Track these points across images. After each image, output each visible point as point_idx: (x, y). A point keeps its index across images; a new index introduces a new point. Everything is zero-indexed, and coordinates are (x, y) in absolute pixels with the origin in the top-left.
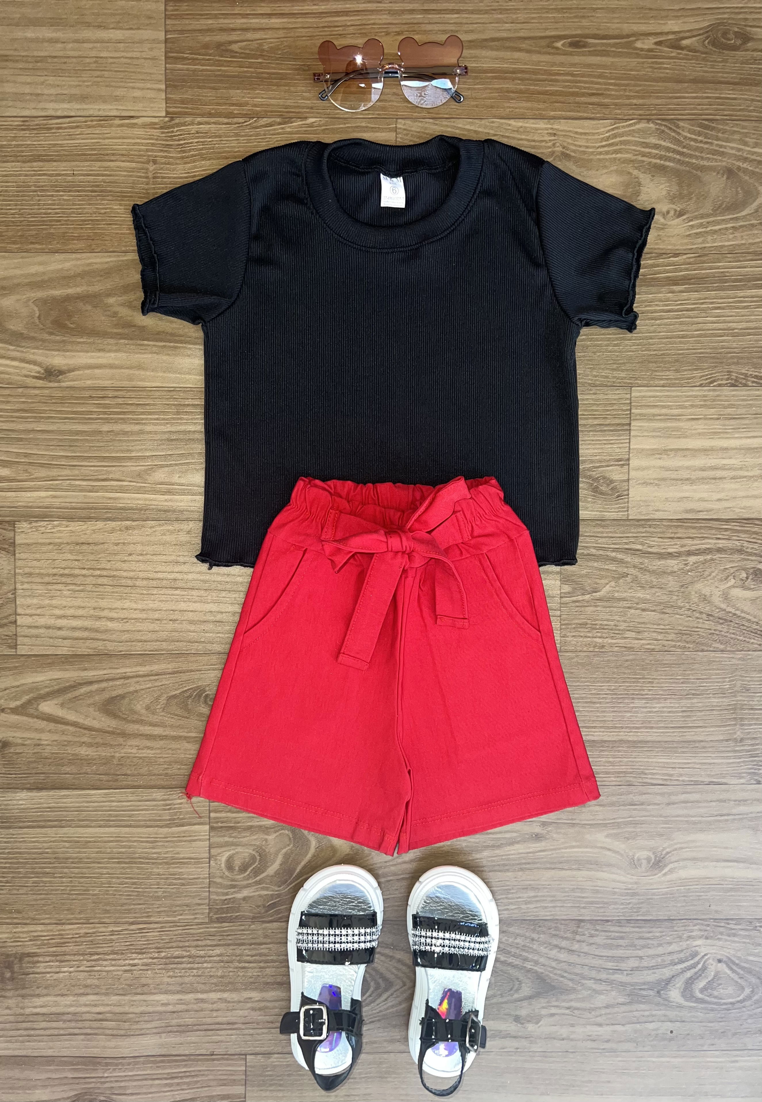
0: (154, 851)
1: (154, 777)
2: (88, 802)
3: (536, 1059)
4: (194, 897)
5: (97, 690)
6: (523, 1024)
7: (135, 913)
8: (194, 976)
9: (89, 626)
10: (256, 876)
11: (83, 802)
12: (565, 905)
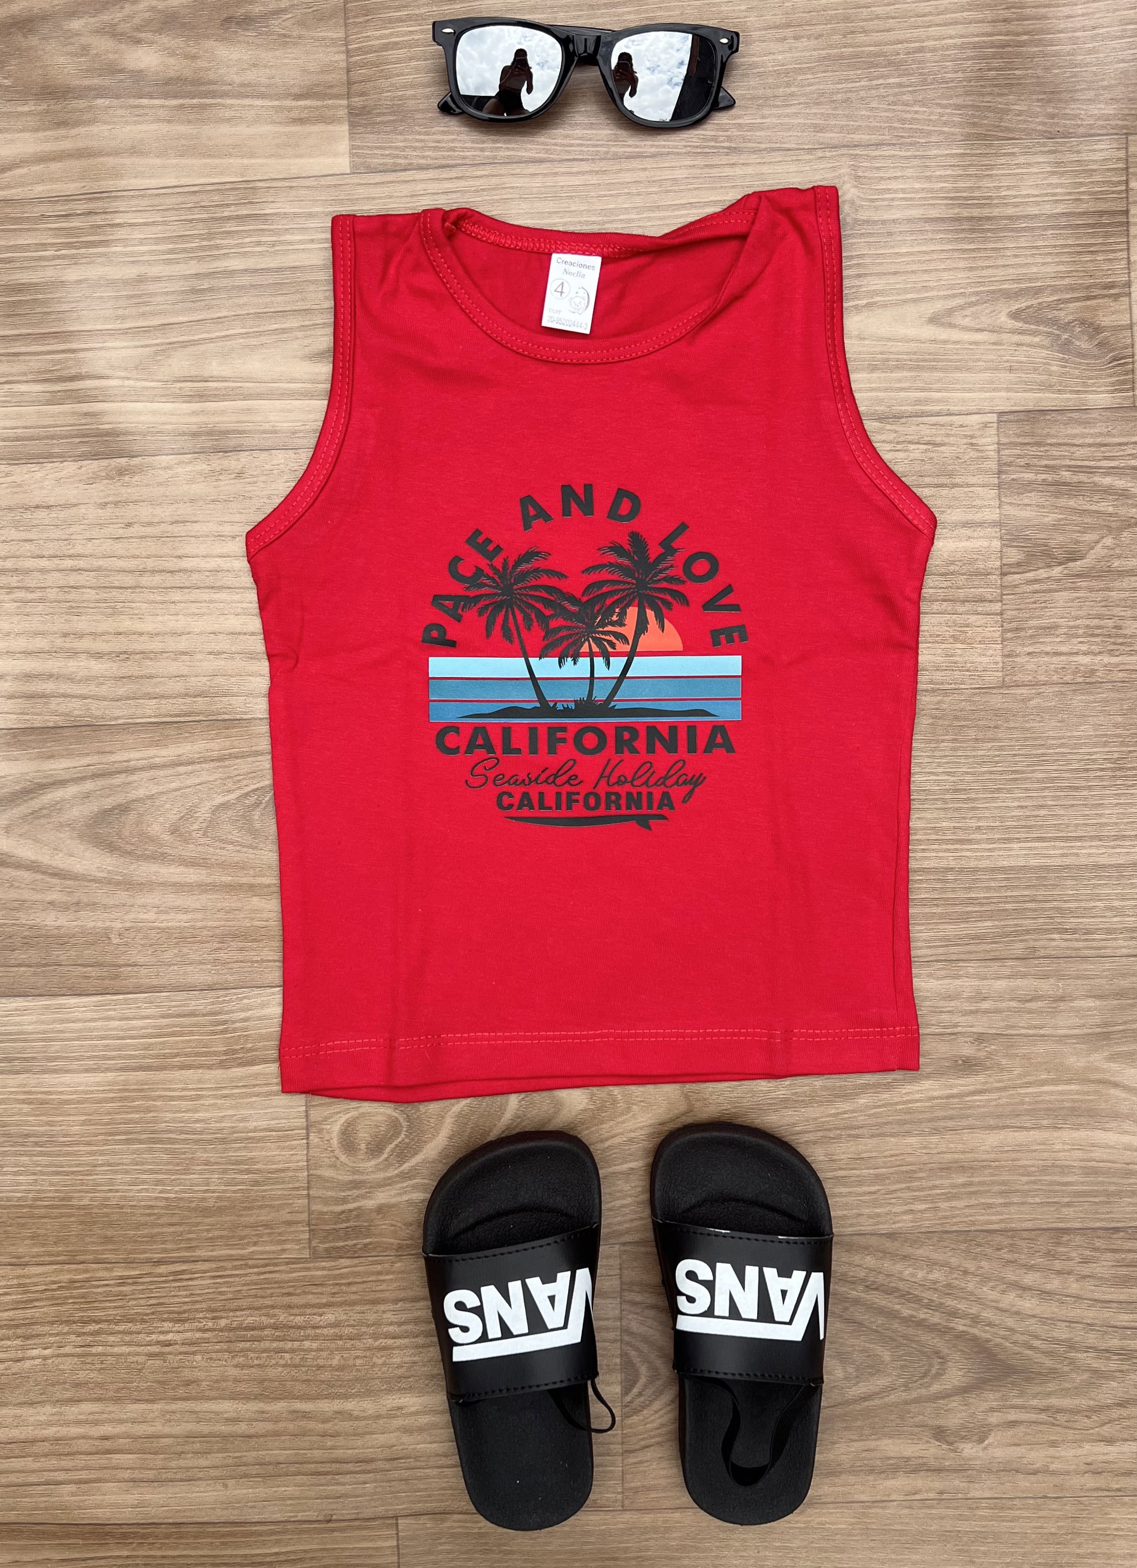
0: (197, 1116)
1: (190, 968)
2: (62, 1021)
3: (980, 1513)
4: (278, 1208)
5: (74, 797)
6: (951, 1444)
7: (164, 1242)
8: (284, 1366)
9: (55, 671)
10: (402, 1162)
11: (54, 1021)
12: (1031, 1200)
